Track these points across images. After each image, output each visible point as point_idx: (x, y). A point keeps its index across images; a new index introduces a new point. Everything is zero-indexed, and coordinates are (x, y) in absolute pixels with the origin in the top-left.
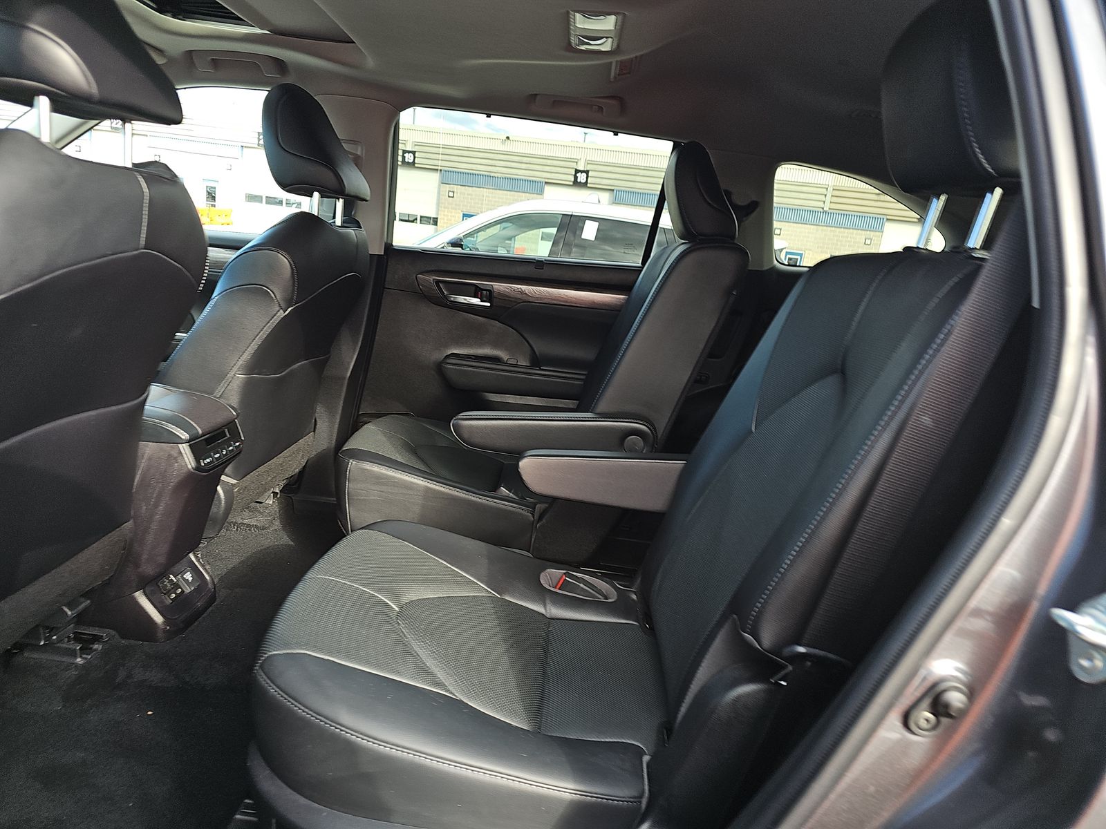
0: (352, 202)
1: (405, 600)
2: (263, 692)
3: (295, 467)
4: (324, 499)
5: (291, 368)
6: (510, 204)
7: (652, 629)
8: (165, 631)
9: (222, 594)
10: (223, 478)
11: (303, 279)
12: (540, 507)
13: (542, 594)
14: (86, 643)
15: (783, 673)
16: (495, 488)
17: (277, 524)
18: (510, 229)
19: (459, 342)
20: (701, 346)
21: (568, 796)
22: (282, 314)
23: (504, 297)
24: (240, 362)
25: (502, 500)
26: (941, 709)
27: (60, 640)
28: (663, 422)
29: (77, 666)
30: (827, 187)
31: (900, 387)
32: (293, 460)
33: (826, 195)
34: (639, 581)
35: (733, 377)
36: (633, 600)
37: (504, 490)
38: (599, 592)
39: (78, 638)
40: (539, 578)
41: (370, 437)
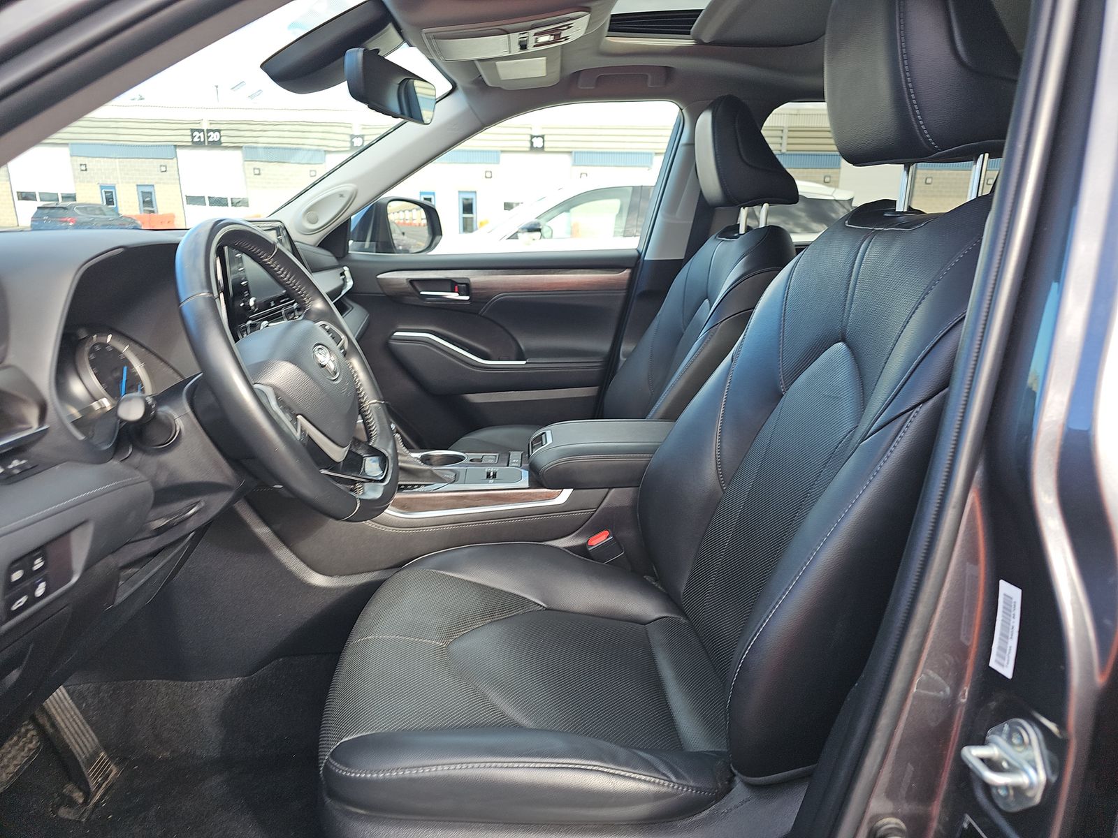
30: (782, 129)
33: (782, 137)
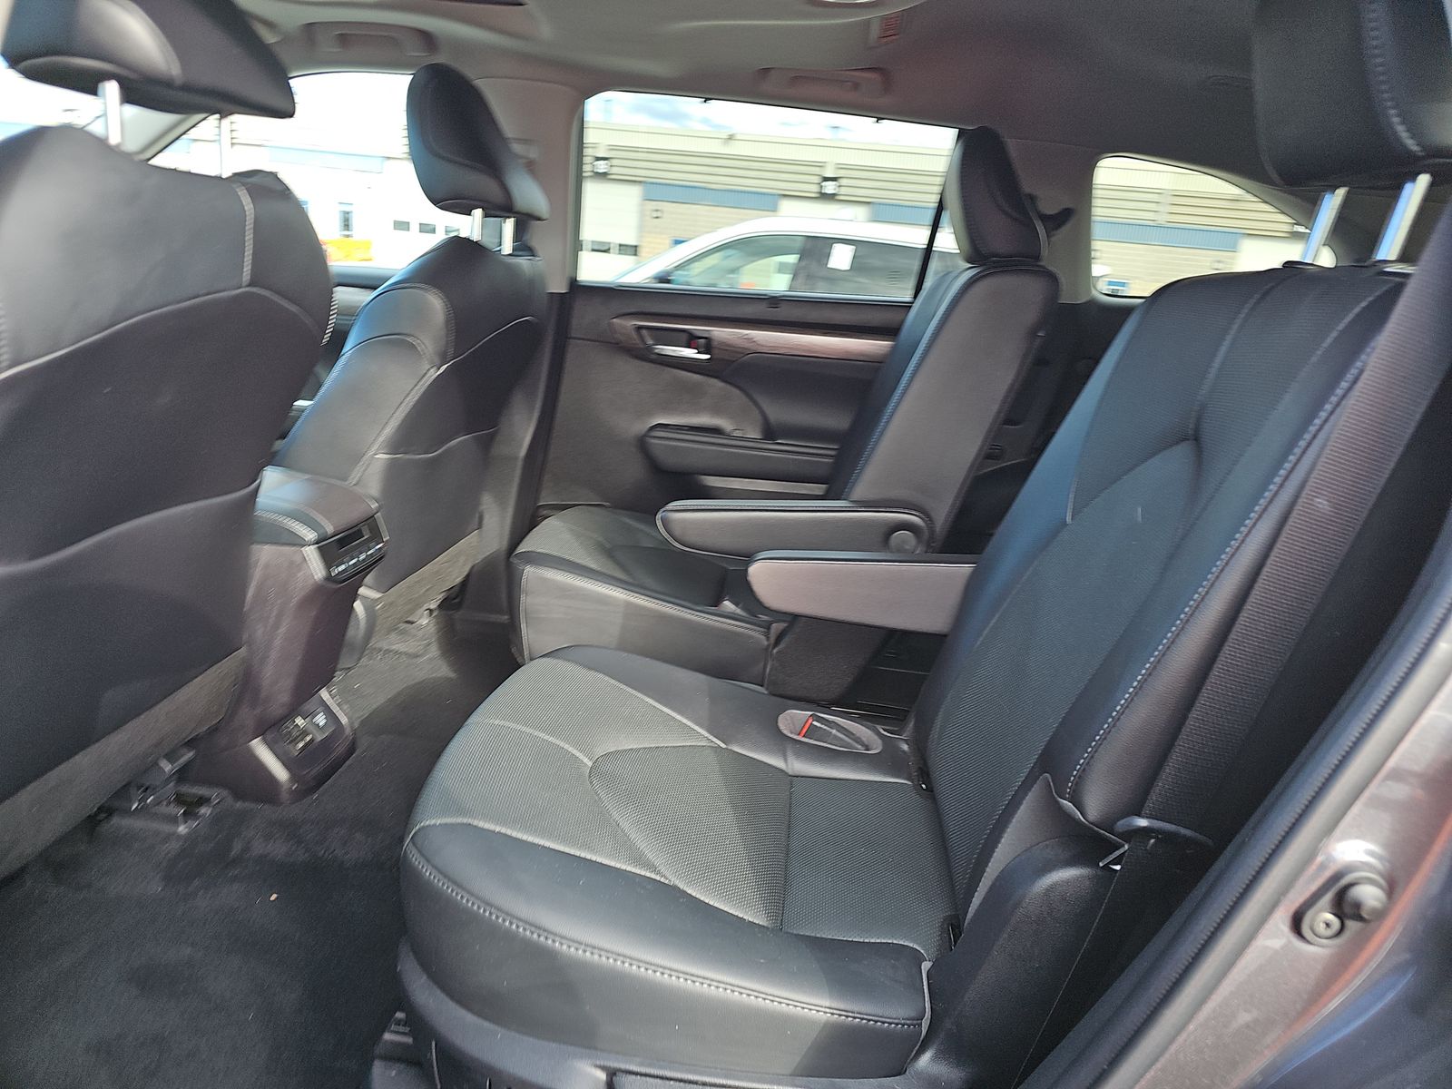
0: (524, 222)
1: (600, 751)
2: (416, 875)
3: (456, 578)
4: (494, 618)
5: (448, 445)
6: (733, 224)
7: (930, 790)
8: (291, 792)
9: (363, 743)
10: (362, 591)
11: (462, 326)
12: (777, 627)
13: (781, 742)
14: (191, 807)
15: (1117, 853)
16: (717, 603)
17: (434, 651)
18: (734, 258)
19: (667, 408)
20: (995, 408)
21: (823, 1017)
22: (434, 374)
23: (727, 347)
24: (381, 439)
25: (726, 618)
26: (1347, 910)
27: (157, 803)
28: (942, 513)
29: (179, 837)
31: (1284, 458)
32: (453, 566)
34: (911, 725)
35: (1038, 450)
36: (904, 751)
37: (728, 605)
38: (858, 740)
39: (180, 800)
40: (777, 722)
41: (552, 535)
